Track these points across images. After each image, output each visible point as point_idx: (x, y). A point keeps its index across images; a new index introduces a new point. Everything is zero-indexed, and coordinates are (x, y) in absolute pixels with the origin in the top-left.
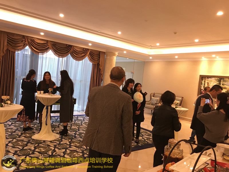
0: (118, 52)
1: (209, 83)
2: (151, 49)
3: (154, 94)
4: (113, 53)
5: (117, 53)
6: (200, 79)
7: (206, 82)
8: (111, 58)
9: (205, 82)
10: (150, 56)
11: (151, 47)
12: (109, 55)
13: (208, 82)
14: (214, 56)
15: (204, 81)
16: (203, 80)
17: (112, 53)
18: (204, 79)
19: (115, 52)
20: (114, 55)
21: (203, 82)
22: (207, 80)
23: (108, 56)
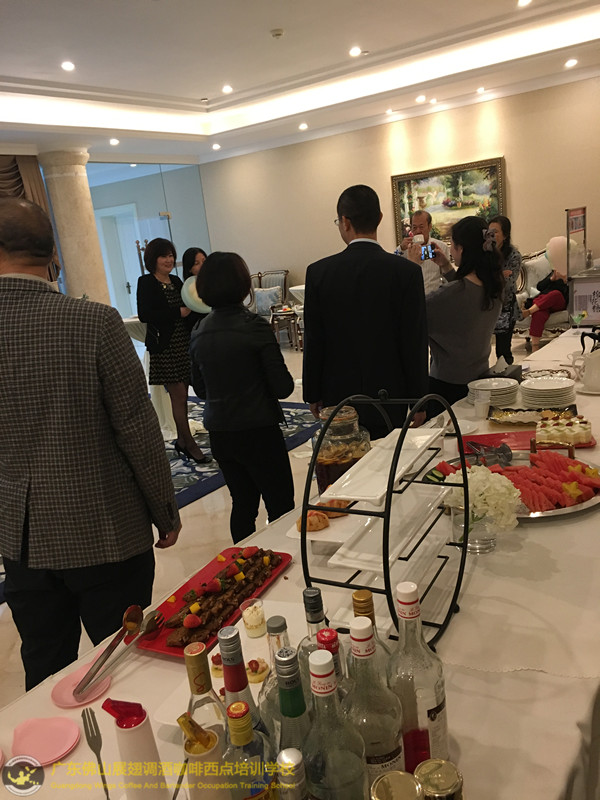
0: (90, 146)
1: (424, 200)
2: (208, 110)
3: (260, 278)
4: (68, 153)
5: (84, 152)
6: (393, 191)
7: (415, 195)
8: (65, 174)
9: (410, 197)
10: (211, 139)
11: (208, 103)
12: (56, 166)
13: (421, 195)
14: (421, 99)
15: (406, 194)
16: (403, 191)
17: (63, 152)
18: (406, 189)
19: (76, 149)
20: (76, 160)
21: (406, 200)
22: (417, 190)
23: (54, 168)
